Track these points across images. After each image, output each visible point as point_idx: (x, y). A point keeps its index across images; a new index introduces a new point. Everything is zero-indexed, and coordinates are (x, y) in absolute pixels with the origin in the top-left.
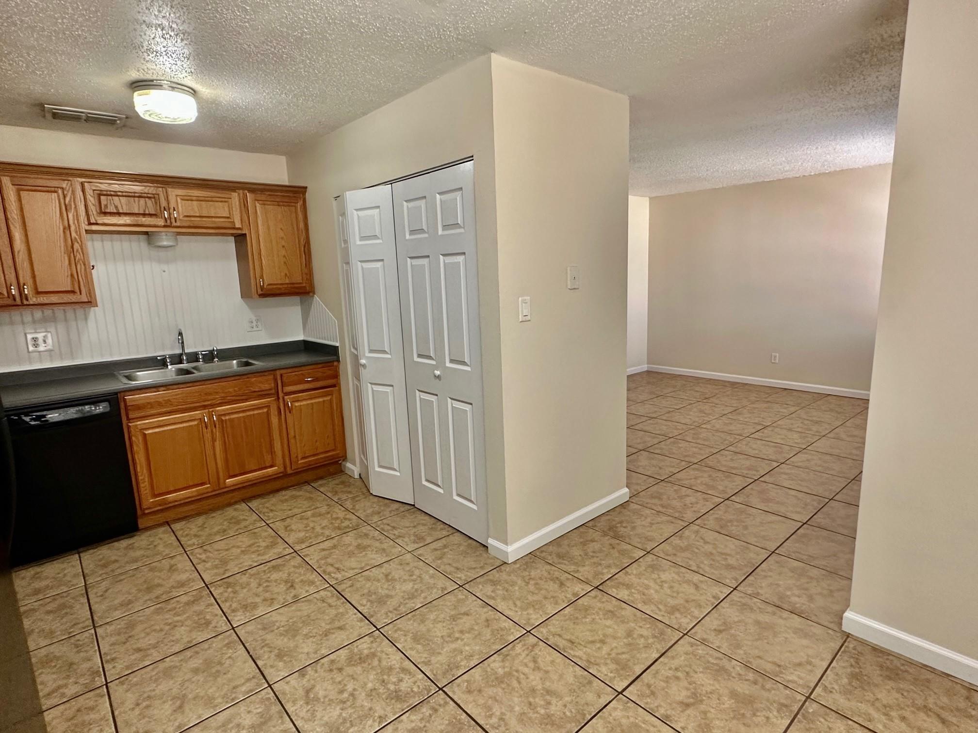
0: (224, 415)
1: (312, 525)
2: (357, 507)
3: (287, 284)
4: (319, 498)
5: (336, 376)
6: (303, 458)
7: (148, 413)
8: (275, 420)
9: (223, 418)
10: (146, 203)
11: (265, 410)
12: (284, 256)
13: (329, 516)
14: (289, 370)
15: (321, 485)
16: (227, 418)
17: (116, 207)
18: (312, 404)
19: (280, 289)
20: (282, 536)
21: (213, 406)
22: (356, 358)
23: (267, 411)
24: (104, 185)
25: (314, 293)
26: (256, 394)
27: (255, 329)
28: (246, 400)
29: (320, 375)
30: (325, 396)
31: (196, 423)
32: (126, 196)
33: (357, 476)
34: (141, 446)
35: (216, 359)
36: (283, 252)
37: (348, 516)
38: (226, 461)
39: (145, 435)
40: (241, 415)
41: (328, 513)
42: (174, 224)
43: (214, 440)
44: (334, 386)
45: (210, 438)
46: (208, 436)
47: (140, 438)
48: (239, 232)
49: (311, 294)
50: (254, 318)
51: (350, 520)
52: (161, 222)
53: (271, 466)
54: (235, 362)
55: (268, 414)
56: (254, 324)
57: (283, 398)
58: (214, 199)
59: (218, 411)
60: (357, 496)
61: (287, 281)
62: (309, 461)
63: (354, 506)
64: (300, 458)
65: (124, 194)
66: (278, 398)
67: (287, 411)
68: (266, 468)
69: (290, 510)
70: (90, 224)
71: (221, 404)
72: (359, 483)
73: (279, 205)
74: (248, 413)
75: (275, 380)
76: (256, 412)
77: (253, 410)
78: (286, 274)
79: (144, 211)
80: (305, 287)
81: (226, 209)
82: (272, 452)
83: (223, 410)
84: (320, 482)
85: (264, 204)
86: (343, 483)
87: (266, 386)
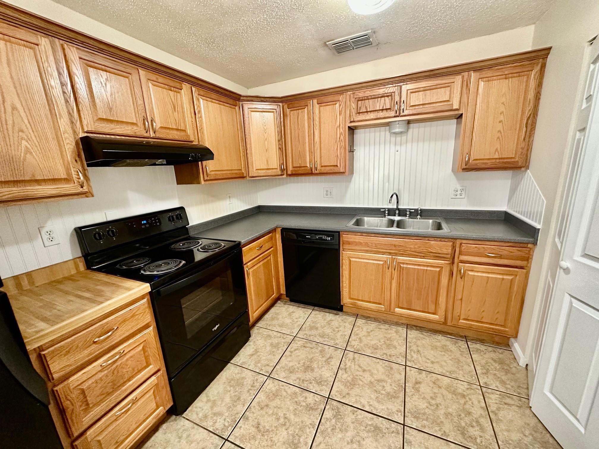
0: (403, 263)
1: (439, 400)
2: (501, 414)
3: (496, 159)
4: (466, 367)
5: (528, 259)
6: (464, 319)
7: (354, 248)
8: (444, 280)
9: (402, 265)
10: (385, 100)
11: (438, 269)
12: (499, 131)
13: (462, 401)
14: (471, 242)
15: (478, 350)
16: (405, 266)
17: (366, 108)
18: (488, 277)
19: (486, 163)
20: (407, 390)
21: (396, 254)
22: (557, 255)
23: (439, 271)
24: (361, 94)
25: (527, 168)
26: (432, 254)
27: (458, 197)
28: (424, 257)
29: (505, 253)
30: (507, 274)
31: (382, 263)
32: (373, 99)
33: (522, 363)
34: (347, 266)
35: (419, 217)
36: (499, 127)
37: (482, 420)
38: (398, 295)
39: (350, 260)
40: (416, 267)
41: (464, 396)
42: (402, 114)
43: (392, 279)
44: (522, 268)
45: (389, 276)
46: (388, 274)
47: (348, 262)
48: (456, 112)
49: (523, 169)
50: (459, 188)
51: (482, 429)
52: (393, 114)
53: (434, 314)
54: (431, 221)
55: (440, 273)
56: (459, 192)
57: (458, 264)
58: (439, 86)
59: (399, 259)
60: (510, 395)
61: (496, 156)
62: (471, 325)
63: (499, 409)
64: (461, 318)
65: (372, 97)
66: (453, 263)
67: (459, 277)
68: (429, 313)
69: (433, 363)
70: (351, 122)
71: (402, 255)
72: (521, 376)
73: (506, 78)
74: (422, 268)
75: (454, 247)
76: (429, 268)
77: (428, 266)
78: (497, 150)
79: (383, 107)
80: (517, 162)
81: (448, 93)
82: (436, 303)
83: (403, 260)
84: (478, 346)
85: (488, 81)
86: (501, 362)
87: (445, 251)
